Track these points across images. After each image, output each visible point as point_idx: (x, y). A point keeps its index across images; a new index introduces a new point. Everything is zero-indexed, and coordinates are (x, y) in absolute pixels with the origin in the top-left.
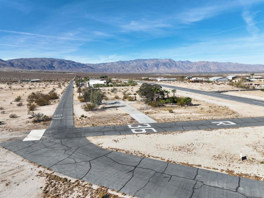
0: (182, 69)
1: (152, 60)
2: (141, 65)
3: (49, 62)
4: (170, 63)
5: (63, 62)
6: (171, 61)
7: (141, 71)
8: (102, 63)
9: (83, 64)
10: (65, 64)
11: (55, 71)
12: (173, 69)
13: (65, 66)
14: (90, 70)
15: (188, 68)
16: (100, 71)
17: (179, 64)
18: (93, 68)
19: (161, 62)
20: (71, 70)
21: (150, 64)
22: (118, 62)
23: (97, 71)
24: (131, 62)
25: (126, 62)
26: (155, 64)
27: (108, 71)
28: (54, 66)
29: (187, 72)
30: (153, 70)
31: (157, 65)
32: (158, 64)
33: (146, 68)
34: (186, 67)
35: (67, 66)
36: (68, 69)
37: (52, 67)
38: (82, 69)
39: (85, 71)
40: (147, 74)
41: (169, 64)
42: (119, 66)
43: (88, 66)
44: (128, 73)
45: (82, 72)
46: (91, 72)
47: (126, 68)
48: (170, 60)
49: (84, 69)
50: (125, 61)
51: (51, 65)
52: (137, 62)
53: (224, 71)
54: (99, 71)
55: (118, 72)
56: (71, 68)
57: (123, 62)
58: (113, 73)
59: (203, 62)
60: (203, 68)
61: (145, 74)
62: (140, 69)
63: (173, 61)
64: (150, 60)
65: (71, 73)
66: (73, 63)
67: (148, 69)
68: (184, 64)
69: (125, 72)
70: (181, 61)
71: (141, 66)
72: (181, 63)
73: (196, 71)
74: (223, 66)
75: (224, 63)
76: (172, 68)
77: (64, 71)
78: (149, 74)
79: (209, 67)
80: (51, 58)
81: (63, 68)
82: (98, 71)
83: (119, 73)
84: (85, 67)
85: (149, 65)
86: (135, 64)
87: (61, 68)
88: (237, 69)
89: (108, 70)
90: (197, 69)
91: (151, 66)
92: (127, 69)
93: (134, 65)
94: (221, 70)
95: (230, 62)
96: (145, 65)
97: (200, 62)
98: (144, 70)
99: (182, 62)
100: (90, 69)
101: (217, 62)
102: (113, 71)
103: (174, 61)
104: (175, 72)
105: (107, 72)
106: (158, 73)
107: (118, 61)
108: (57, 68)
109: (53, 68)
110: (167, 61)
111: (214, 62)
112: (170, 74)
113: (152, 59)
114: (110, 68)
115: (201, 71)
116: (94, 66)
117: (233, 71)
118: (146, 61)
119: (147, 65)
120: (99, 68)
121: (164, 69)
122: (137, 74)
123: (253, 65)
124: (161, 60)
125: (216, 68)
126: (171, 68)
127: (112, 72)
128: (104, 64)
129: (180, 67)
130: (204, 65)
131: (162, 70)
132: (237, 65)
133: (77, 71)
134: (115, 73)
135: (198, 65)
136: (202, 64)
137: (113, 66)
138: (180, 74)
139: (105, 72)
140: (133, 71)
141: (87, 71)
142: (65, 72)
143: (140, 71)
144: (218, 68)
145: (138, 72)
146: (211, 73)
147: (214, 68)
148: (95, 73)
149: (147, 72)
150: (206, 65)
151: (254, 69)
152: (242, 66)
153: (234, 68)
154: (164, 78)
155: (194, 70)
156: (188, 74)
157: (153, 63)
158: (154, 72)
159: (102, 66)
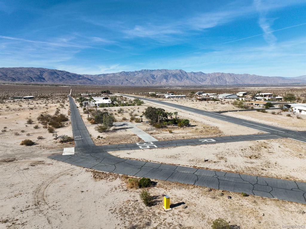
0: (195, 82)
1: (161, 71)
2: (147, 76)
3: (38, 73)
4: (181, 75)
5: (55, 73)
6: (182, 73)
7: (148, 84)
8: (102, 74)
9: (80, 75)
10: (58, 75)
11: (45, 83)
12: (184, 81)
13: (58, 77)
14: (87, 83)
15: (202, 80)
16: (99, 84)
17: (191, 76)
18: (91, 79)
19: (170, 73)
20: (65, 82)
21: (159, 76)
22: (121, 73)
23: (96, 83)
24: (136, 74)
25: (130, 73)
26: (164, 76)
27: (110, 83)
28: (44, 77)
29: (200, 85)
30: (162, 83)
31: (166, 77)
32: (168, 76)
33: (153, 80)
34: (199, 79)
35: (61, 78)
36: (61, 81)
37: (41, 78)
38: (78, 81)
39: (81, 84)
40: (155, 87)
41: (180, 76)
42: (122, 78)
43: (86, 78)
44: (132, 85)
45: (78, 84)
46: (89, 85)
48: (180, 71)
49: (80, 81)
50: (128, 72)
51: (40, 76)
52: (143, 73)
53: (241, 83)
55: (121, 84)
56: (65, 80)
57: (127, 73)
58: (116, 85)
59: (218, 73)
61: (152, 87)
62: (147, 82)
63: (184, 72)
64: (158, 71)
65: (65, 85)
66: (67, 74)
67: (156, 81)
68: (196, 76)
69: (129, 85)
70: (193, 72)
71: (148, 78)
72: (193, 74)
73: (210, 84)
74: (239, 79)
75: (241, 75)
76: (183, 80)
77: (56, 84)
78: (157, 87)
79: (224, 79)
80: (41, 68)
81: (55, 80)
83: (123, 85)
84: (82, 79)
85: (157, 76)
86: (140, 75)
87: (53, 80)
88: (255, 81)
89: (109, 82)
90: (211, 81)
91: (160, 78)
92: (131, 81)
93: (139, 77)
94: (237, 83)
95: (247, 73)
96: (153, 77)
97: (215, 74)
98: (151, 83)
99: (194, 73)
100: (88, 81)
101: (233, 74)
102: (115, 83)
103: (185, 72)
104: (186, 85)
105: (108, 85)
106: (168, 86)
107: (121, 72)
108: (48, 80)
109: (42, 80)
110: (178, 72)
111: (229, 74)
112: (181, 87)
113: (160, 70)
114: (112, 79)
115: (215, 83)
116: (93, 77)
117: (251, 83)
118: (154, 72)
119: (155, 77)
120: (99, 79)
121: (174, 81)
122: (143, 87)
123: (271, 77)
124: (171, 70)
125: (232, 80)
127: (114, 84)
128: (104, 75)
129: (192, 79)
130: (219, 77)
131: (173, 83)
132: (255, 77)
133: (71, 83)
135: (212, 77)
136: (217, 76)
137: (115, 77)
138: (191, 87)
139: (106, 85)
140: (138, 84)
141: (84, 83)
142: (58, 85)
143: (146, 84)
144: (234, 80)
145: (144, 85)
146: (226, 86)
147: (229, 81)
148: (94, 85)
149: (154, 85)
150: (221, 76)
151: (273, 81)
152: (259, 78)
153: (251, 80)
154: (172, 95)
155: (208, 83)
156: (201, 87)
157: (162, 75)
158: (163, 84)
159: (102, 78)
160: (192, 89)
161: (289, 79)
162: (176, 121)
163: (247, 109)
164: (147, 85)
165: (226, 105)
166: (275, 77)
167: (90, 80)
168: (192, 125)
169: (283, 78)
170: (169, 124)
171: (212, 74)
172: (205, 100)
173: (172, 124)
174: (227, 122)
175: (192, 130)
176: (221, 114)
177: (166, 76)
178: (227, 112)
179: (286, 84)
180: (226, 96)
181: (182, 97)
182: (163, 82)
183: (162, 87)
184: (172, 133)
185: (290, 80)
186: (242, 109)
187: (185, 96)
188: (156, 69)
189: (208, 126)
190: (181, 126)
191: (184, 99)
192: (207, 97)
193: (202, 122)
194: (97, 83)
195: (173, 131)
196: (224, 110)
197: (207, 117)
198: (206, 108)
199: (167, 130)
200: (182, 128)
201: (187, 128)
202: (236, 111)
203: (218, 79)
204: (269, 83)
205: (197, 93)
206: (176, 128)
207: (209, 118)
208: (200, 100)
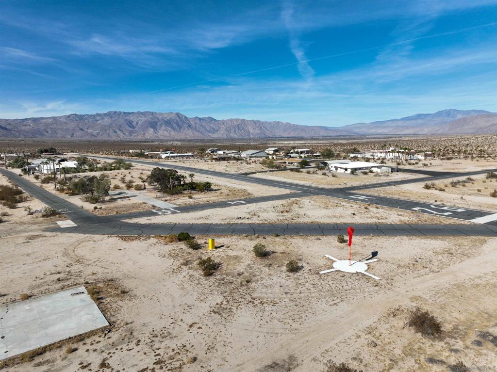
0: (201, 133)
1: (144, 114)
4: (178, 122)
6: (180, 118)
7: (122, 136)
8: (30, 119)
12: (184, 131)
15: (212, 130)
16: (25, 136)
17: (196, 123)
18: (7, 127)
19: (160, 117)
21: (140, 123)
22: (69, 116)
23: (17, 134)
24: (98, 118)
25: (86, 116)
26: (150, 122)
27: (47, 135)
29: (211, 138)
30: (147, 135)
31: (153, 125)
32: (156, 123)
33: (131, 129)
34: (208, 129)
40: (135, 142)
41: (177, 124)
42: (72, 125)
44: (93, 139)
46: (3, 138)
47: (88, 129)
48: (177, 114)
50: (84, 115)
52: (111, 117)
53: (270, 135)
54: (23, 134)
55: (69, 137)
57: (81, 118)
58: (60, 139)
59: (237, 120)
60: (237, 130)
62: (119, 133)
63: (183, 118)
64: (139, 114)
67: (136, 132)
68: (204, 124)
69: (87, 138)
70: (197, 117)
71: (120, 126)
72: (198, 121)
73: (225, 136)
74: (268, 128)
75: (270, 123)
76: (182, 130)
78: (139, 142)
79: (246, 129)
82: (21, 136)
83: (73, 139)
85: (137, 123)
86: (107, 121)
88: (289, 133)
89: (45, 133)
90: (227, 132)
91: (142, 125)
92: (90, 131)
93: (105, 123)
94: (265, 134)
95: (278, 120)
96: (130, 124)
97: (232, 120)
98: (127, 134)
99: (200, 119)
101: (259, 121)
102: (58, 135)
103: (186, 117)
104: (188, 138)
105: (45, 138)
106: (158, 140)
107: (68, 114)
110: (173, 116)
111: (253, 121)
112: (180, 141)
113: (142, 113)
114: (51, 128)
115: (232, 135)
116: (9, 124)
117: (284, 136)
118: (131, 115)
119: (134, 124)
120: (23, 128)
121: (167, 131)
122: (114, 141)
123: (311, 127)
124: (161, 114)
125: (258, 131)
126: (180, 131)
127: (56, 137)
128: (35, 120)
129: (197, 128)
130: (238, 126)
131: (164, 134)
132: (289, 127)
134: (63, 139)
135: (228, 126)
136: (235, 123)
137: (57, 124)
138: (197, 141)
139: (39, 138)
140: (103, 136)
143: (119, 136)
144: (259, 131)
145: (114, 138)
146: (250, 139)
147: (254, 132)
148: (15, 139)
149: (134, 138)
150: (241, 125)
151: (313, 133)
152: (295, 128)
153: (285, 131)
154: (172, 153)
155: (222, 134)
156: (212, 141)
157: (146, 121)
158: (148, 137)
159: (31, 125)
160: (197, 144)
161: (334, 129)
162: (194, 186)
163: (278, 168)
164: (119, 139)
165: (253, 165)
166: (316, 126)
167: (5, 129)
168: (214, 189)
169: (326, 129)
170: (184, 190)
171: (228, 120)
172: (223, 159)
173: (189, 189)
174: (256, 184)
175: (215, 194)
176: (248, 176)
177: (154, 122)
178: (255, 173)
179: (330, 136)
180: (251, 154)
181: (188, 157)
182: (149, 132)
183: (147, 142)
184: (192, 198)
185: (334, 131)
186: (273, 169)
187: (193, 156)
188: (135, 111)
189: (234, 189)
190: (202, 191)
191: (192, 159)
192: (226, 156)
193: (225, 186)
194: (20, 135)
195: (193, 197)
196: (251, 171)
197: (230, 180)
198: (227, 169)
199: (184, 196)
200: (203, 193)
201: (209, 192)
202: (266, 171)
203: (237, 129)
204: (308, 135)
205: (208, 150)
206: (195, 193)
207: (234, 181)
208: (216, 159)
